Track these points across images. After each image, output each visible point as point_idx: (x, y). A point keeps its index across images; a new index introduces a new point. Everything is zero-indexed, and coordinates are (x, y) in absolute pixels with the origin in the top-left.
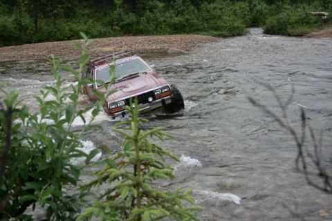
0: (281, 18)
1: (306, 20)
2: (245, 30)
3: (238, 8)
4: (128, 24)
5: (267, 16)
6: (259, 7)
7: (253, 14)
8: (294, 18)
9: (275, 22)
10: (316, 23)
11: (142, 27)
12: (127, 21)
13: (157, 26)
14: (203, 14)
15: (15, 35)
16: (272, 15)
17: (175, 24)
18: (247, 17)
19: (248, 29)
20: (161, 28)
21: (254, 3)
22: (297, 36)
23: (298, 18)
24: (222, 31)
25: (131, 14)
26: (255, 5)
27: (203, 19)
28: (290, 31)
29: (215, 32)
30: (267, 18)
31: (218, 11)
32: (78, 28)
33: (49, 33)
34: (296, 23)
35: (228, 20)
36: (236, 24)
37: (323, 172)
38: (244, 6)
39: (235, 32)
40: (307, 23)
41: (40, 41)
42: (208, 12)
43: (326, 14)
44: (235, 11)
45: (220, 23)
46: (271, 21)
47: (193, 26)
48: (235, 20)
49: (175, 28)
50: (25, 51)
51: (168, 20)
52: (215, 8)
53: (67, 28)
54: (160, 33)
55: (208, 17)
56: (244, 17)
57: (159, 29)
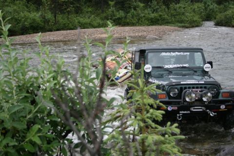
0: (228, 15)
2: (201, 23)
3: (196, 7)
4: (119, 19)
5: (217, 13)
6: (211, 7)
7: (207, 12)
9: (223, 17)
11: (128, 20)
12: (118, 16)
13: (139, 20)
14: (172, 12)
15: (41, 26)
16: (221, 12)
17: (152, 19)
18: (203, 13)
19: (203, 22)
20: (142, 21)
21: (208, 3)
24: (185, 24)
25: (121, 11)
26: (209, 5)
27: (171, 15)
29: (179, 24)
30: (217, 15)
31: (182, 9)
32: (84, 21)
33: (64, 24)
35: (189, 15)
36: (195, 19)
38: (200, 6)
39: (194, 24)
41: (58, 30)
42: (175, 10)
44: (194, 9)
45: (183, 17)
46: (220, 16)
47: (164, 19)
48: (194, 16)
49: (152, 22)
50: (48, 37)
51: (146, 16)
52: (180, 7)
53: (77, 21)
54: (141, 25)
55: (175, 13)
56: (201, 14)
57: (140, 22)
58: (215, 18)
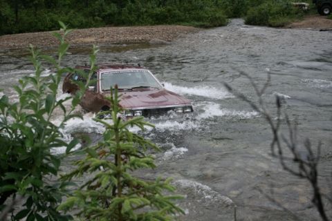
0: (263, 9)
1: (287, 11)
2: (226, 20)
4: (110, 15)
5: (249, 7)
7: (235, 5)
8: (274, 9)
9: (256, 13)
10: (296, 14)
11: (123, 18)
12: (109, 11)
13: (139, 16)
14: (185, 5)
16: (253, 6)
17: (157, 15)
18: (229, 7)
19: (230, 20)
20: (143, 19)
22: (278, 27)
23: (279, 8)
24: (203, 22)
25: (112, 4)
27: (184, 9)
28: (271, 22)
29: (197, 23)
30: (249, 9)
33: (30, 23)
34: (277, 13)
35: (209, 10)
36: (217, 15)
37: (298, 158)
39: (217, 23)
40: (288, 14)
41: (21, 32)
42: (190, 2)
43: (307, 4)
45: (201, 13)
46: (253, 11)
47: (174, 16)
48: (216, 11)
49: (157, 19)
50: (6, 42)
51: (150, 11)
53: (48, 18)
54: (141, 24)
55: (190, 7)
56: (226, 8)
57: (140, 20)
58: (246, 14)
